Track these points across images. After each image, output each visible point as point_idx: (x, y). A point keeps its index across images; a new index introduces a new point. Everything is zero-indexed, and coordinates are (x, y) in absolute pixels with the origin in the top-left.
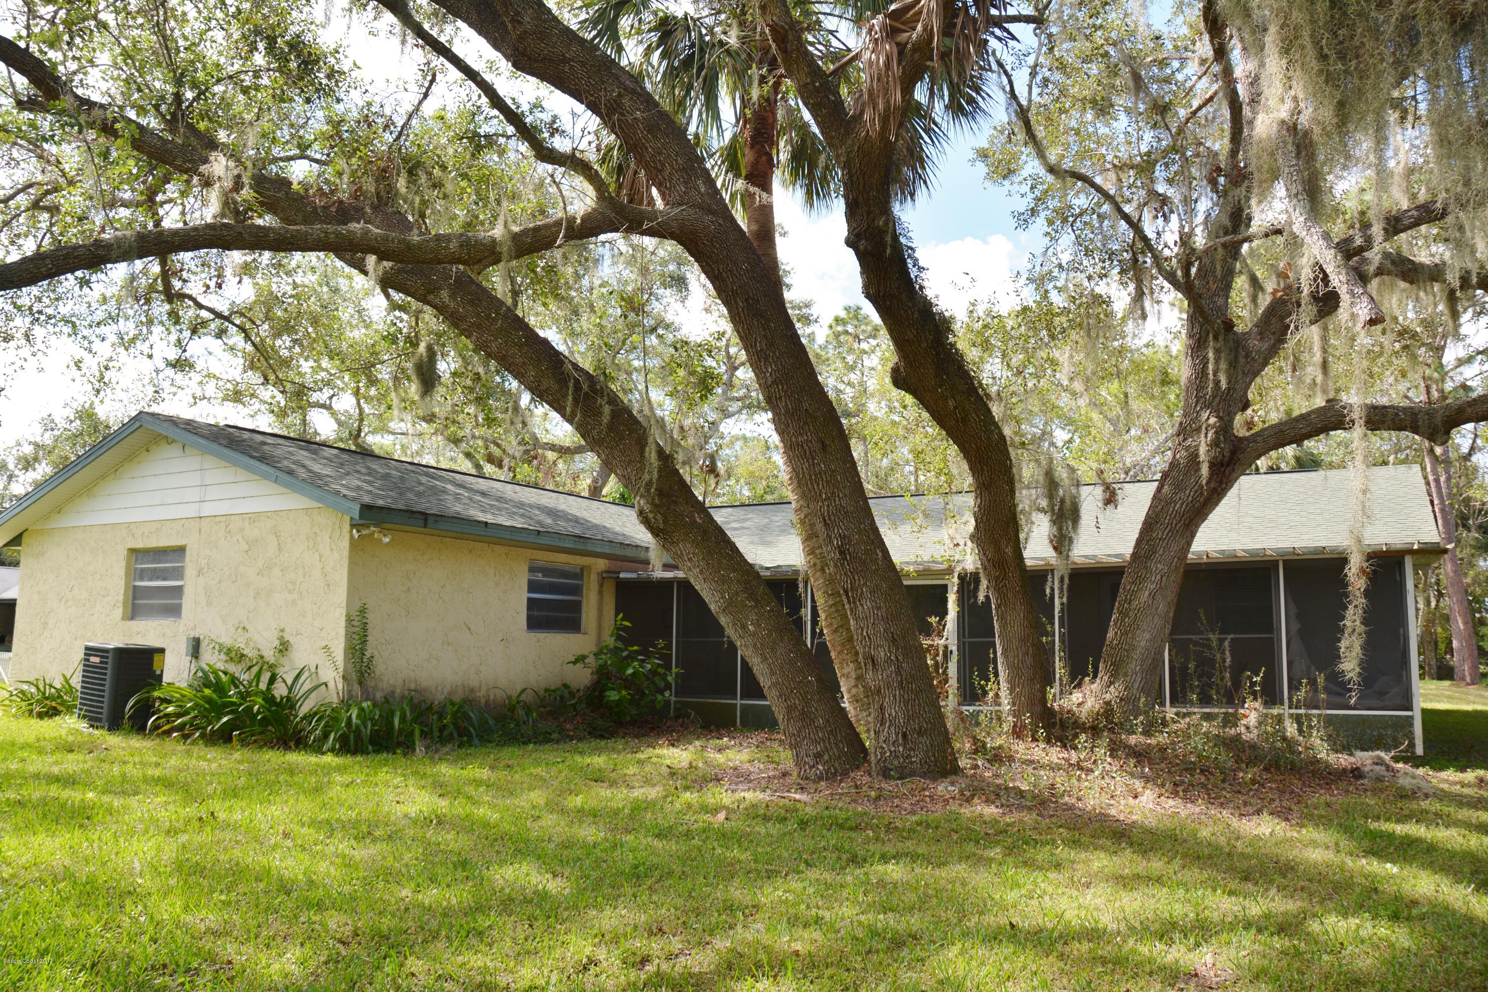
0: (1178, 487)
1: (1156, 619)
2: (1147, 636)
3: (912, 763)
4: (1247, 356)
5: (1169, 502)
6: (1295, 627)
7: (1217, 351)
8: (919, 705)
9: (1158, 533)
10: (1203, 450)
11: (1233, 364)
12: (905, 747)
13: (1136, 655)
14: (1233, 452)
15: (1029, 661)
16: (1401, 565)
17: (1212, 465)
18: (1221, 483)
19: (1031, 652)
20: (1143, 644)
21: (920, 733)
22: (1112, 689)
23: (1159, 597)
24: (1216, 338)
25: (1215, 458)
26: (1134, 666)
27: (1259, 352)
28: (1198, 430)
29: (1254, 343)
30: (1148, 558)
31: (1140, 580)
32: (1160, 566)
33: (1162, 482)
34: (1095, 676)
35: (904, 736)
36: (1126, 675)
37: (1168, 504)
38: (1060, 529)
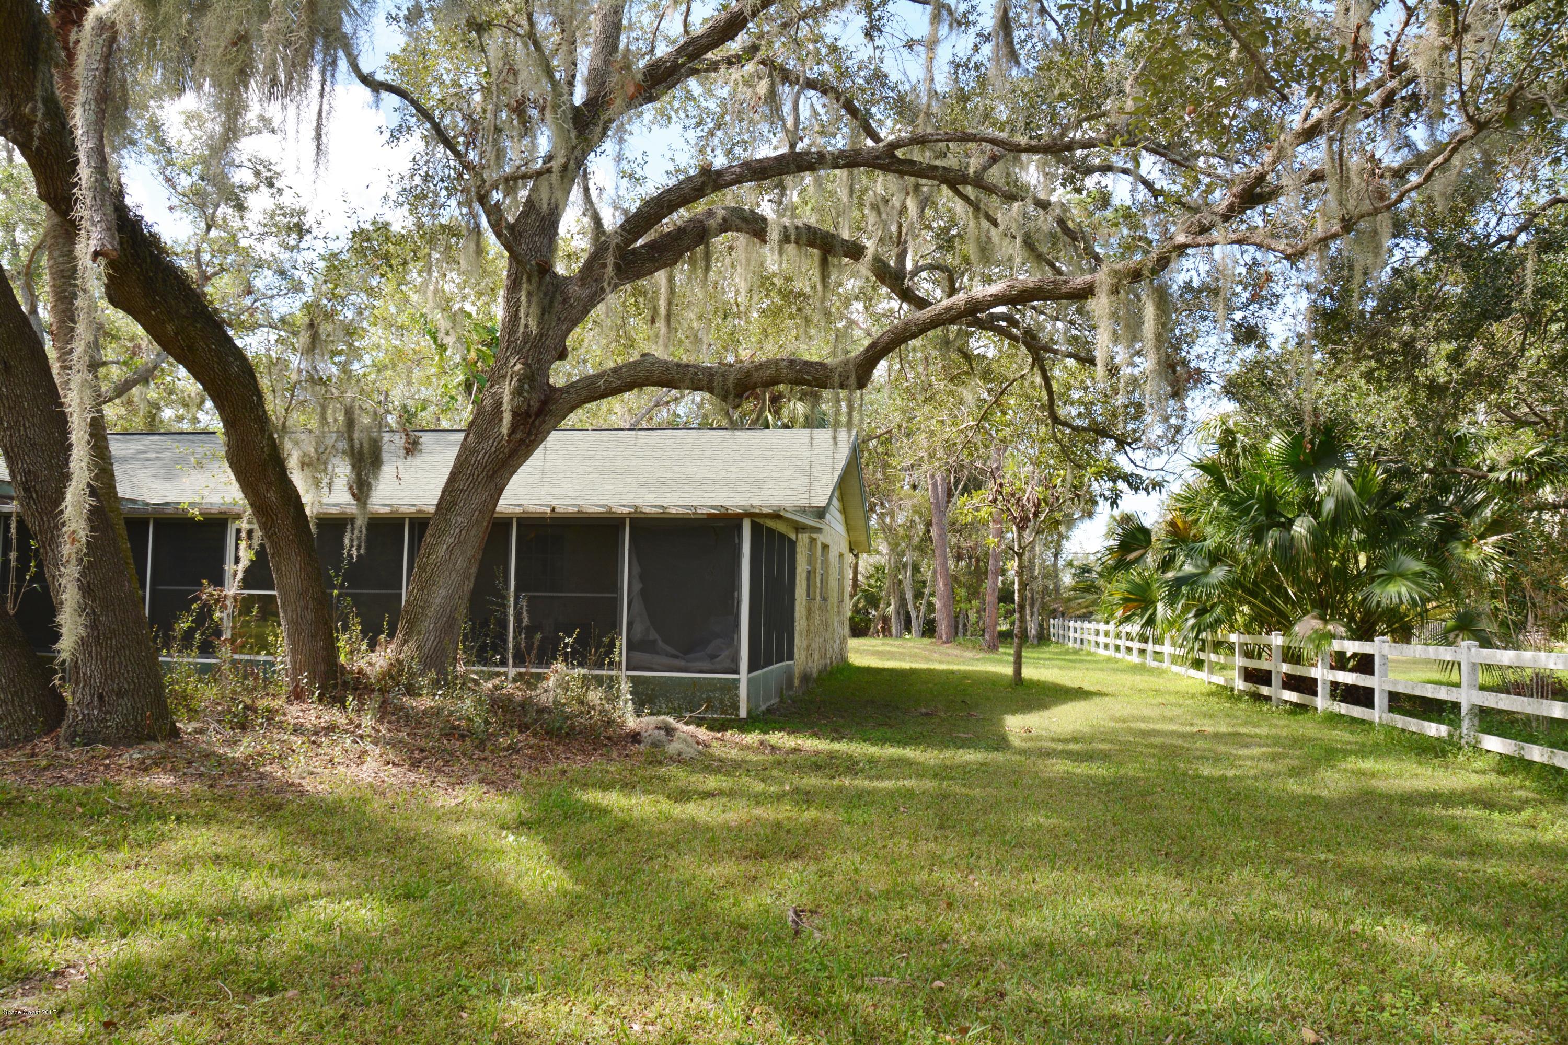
0: (482, 436)
1: (454, 574)
2: (443, 592)
3: (107, 728)
4: (565, 301)
5: (474, 451)
6: (638, 586)
7: (529, 294)
8: (120, 663)
9: (460, 485)
10: (506, 398)
11: (545, 311)
12: (100, 710)
13: (431, 612)
14: (544, 403)
15: (310, 616)
16: (739, 528)
17: (515, 414)
18: (529, 433)
19: (311, 605)
20: (438, 601)
21: (120, 694)
22: (405, 648)
23: (457, 551)
24: (529, 280)
25: (519, 407)
26: (428, 624)
27: (578, 299)
28: (504, 376)
29: (574, 289)
30: (448, 510)
31: (440, 533)
32: (460, 519)
33: (468, 432)
34: (391, 635)
35: (101, 697)
36: (419, 633)
37: (472, 453)
38: (359, 475)
